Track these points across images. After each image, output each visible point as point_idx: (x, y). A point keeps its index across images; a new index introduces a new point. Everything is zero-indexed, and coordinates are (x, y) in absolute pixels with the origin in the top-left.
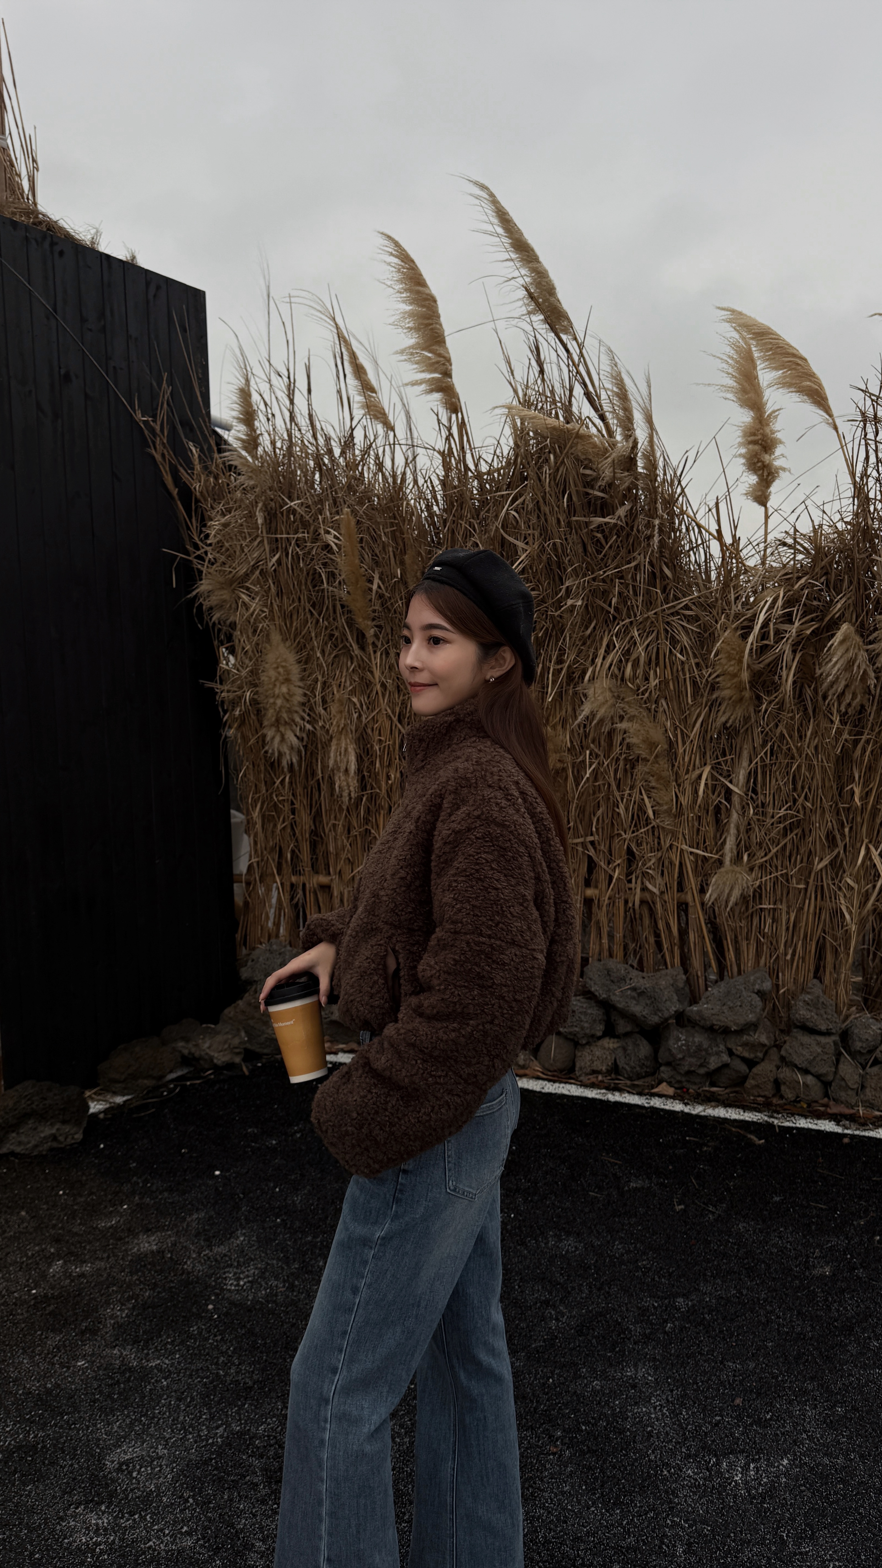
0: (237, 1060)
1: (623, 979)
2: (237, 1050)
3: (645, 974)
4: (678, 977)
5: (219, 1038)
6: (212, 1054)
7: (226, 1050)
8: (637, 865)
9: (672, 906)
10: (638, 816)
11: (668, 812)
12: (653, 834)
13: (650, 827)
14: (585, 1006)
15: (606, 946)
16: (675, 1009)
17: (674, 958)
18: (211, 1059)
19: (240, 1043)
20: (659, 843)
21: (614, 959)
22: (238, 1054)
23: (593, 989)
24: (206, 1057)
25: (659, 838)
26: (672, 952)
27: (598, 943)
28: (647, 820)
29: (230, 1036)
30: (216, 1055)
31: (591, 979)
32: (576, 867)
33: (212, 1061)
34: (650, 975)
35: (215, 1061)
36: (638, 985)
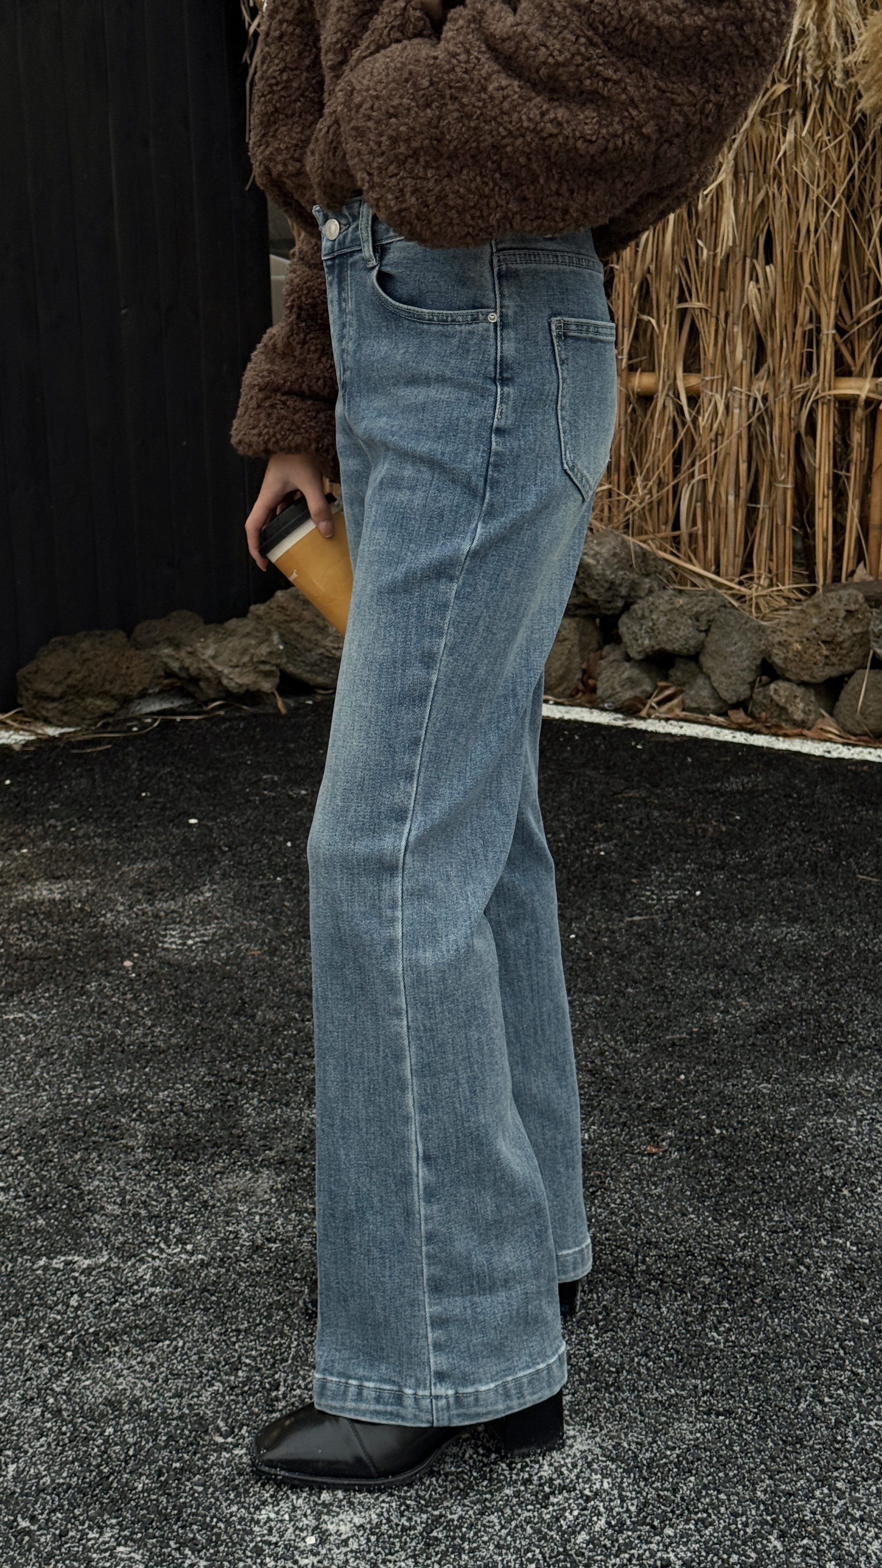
0: (267, 686)
2: (267, 668)
5: (235, 642)
6: (220, 668)
7: (244, 664)
18: (218, 676)
19: (271, 653)
22: (267, 674)
24: (210, 674)
29: (253, 642)
30: (226, 671)
33: (220, 683)
35: (225, 681)
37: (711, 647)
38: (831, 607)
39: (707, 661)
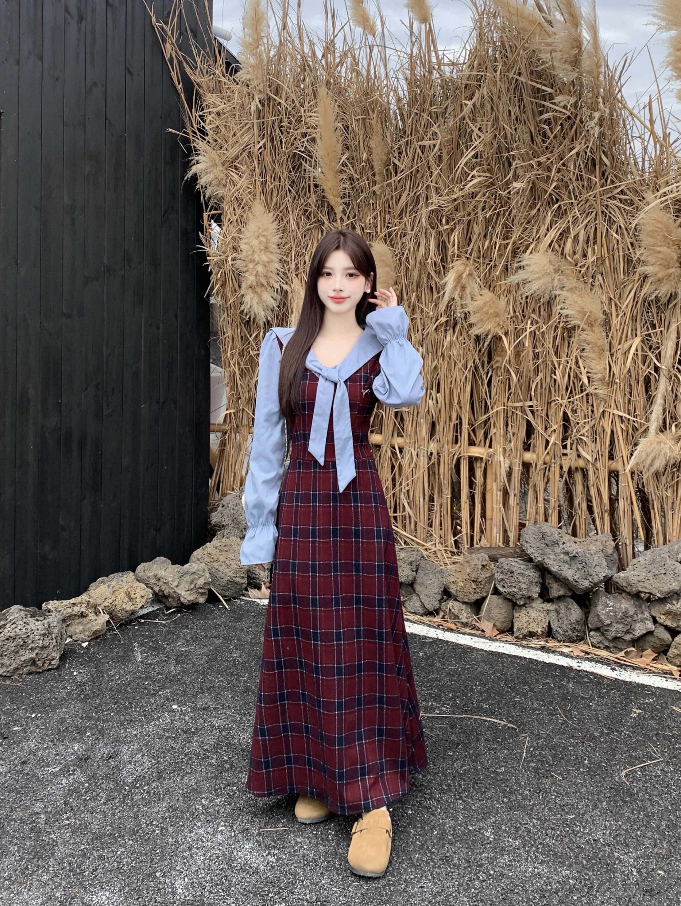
0: (202, 599)
1: (556, 543)
2: (202, 591)
3: (576, 539)
4: (608, 544)
5: (187, 578)
6: (179, 592)
7: (191, 590)
8: (572, 431)
9: (604, 474)
10: (574, 383)
11: (602, 380)
12: (588, 402)
13: (584, 394)
14: (523, 567)
15: (542, 511)
16: (604, 575)
17: (604, 525)
18: (179, 597)
19: (204, 584)
20: (593, 411)
21: (549, 524)
22: (201, 594)
23: (529, 552)
25: (592, 405)
26: (602, 519)
27: (534, 508)
28: (581, 387)
29: (197, 577)
30: (183, 594)
31: (527, 542)
32: (516, 432)
33: (179, 600)
34: (581, 540)
36: (570, 549)
37: (419, 581)
38: (475, 563)
39: (417, 588)
